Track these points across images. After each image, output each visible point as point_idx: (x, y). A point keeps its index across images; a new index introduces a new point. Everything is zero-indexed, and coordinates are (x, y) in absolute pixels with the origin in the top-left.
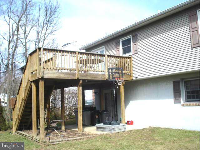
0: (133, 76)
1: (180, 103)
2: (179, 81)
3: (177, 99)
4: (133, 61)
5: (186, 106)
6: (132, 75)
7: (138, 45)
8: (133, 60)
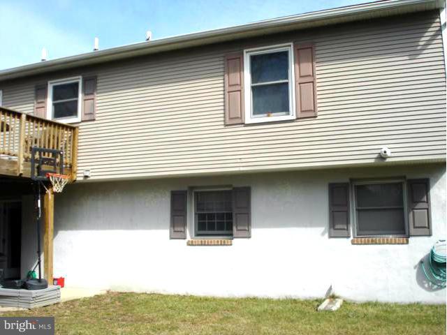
0: (78, 172)
1: (185, 238)
2: (186, 192)
3: (176, 229)
4: (79, 138)
5: (199, 245)
6: (75, 169)
7: (98, 102)
8: (80, 134)
